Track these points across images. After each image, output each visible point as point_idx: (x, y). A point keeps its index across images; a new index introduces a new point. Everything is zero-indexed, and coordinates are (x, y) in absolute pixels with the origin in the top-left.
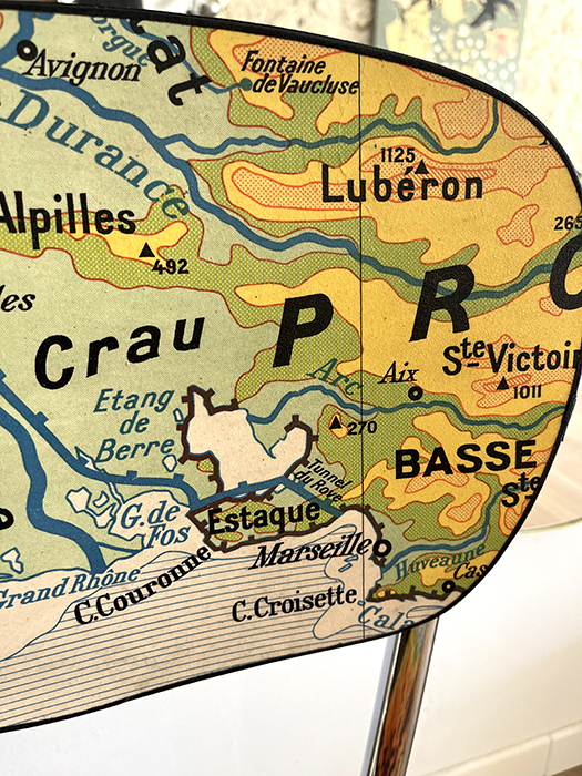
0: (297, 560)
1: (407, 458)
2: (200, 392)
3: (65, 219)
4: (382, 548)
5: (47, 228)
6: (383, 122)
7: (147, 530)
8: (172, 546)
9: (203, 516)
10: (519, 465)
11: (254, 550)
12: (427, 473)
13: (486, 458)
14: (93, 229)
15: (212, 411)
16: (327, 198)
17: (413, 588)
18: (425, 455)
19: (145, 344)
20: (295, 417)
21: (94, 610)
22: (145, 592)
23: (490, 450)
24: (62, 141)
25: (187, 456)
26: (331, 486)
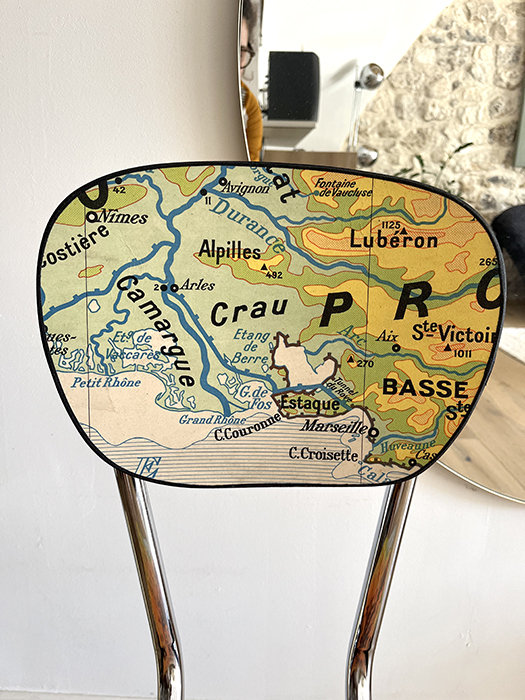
0: (325, 430)
1: (389, 383)
2: (283, 335)
3: (231, 252)
4: (374, 433)
5: (223, 255)
6: (384, 209)
7: (251, 400)
8: (262, 410)
9: (279, 398)
10: (457, 396)
11: (303, 421)
12: (401, 394)
13: (436, 389)
14: (242, 256)
15: (287, 345)
16: (353, 245)
17: (391, 459)
18: (401, 383)
19: (260, 310)
20: (329, 354)
21: (223, 435)
22: (247, 431)
23: (439, 384)
24: (233, 219)
25: (273, 366)
26: (347, 393)
